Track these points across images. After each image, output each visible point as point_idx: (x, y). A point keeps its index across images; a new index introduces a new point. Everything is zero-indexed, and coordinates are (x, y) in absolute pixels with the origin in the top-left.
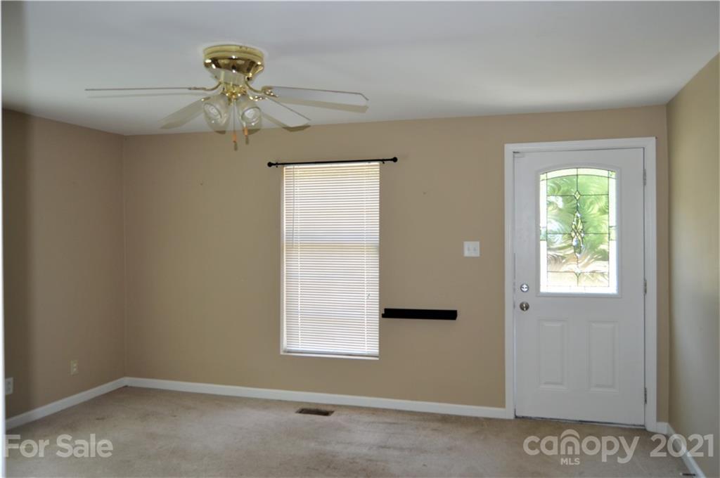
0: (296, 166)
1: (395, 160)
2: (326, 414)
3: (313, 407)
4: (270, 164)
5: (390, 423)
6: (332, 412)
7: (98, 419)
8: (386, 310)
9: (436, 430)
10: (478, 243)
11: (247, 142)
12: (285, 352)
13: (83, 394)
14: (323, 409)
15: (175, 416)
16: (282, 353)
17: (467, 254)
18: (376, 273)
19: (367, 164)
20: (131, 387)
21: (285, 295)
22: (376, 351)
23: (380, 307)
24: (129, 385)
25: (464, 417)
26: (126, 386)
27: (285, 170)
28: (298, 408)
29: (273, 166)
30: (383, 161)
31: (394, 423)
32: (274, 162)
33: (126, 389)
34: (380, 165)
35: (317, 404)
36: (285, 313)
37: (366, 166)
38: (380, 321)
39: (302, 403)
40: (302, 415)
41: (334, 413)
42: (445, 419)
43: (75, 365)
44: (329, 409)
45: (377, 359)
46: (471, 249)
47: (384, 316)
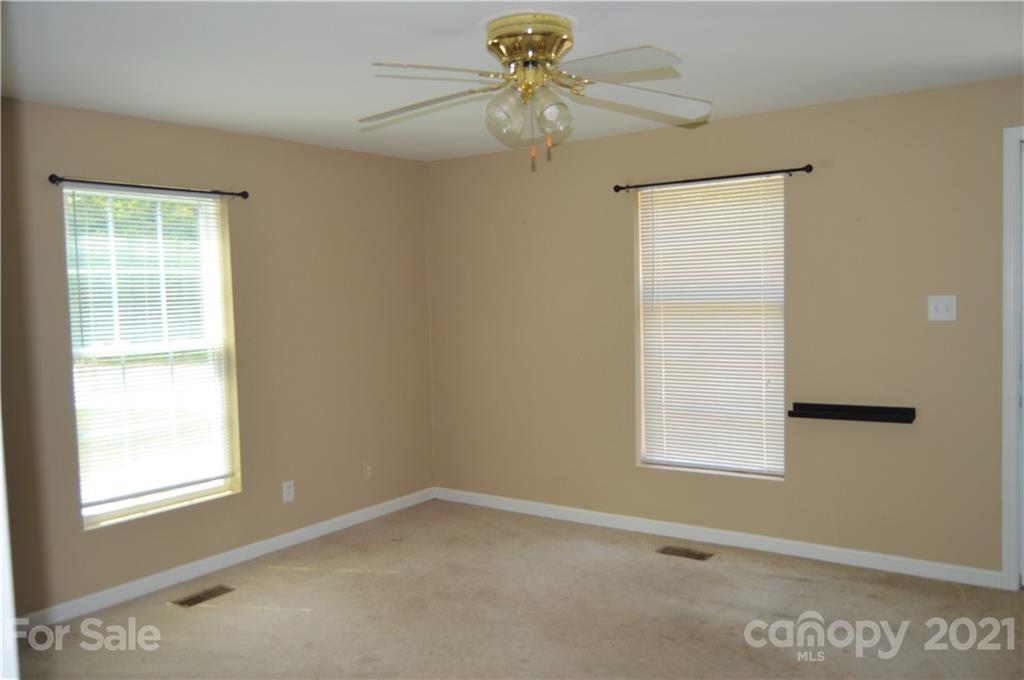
0: (656, 189)
1: (809, 169)
2: (701, 557)
3: (683, 546)
4: (617, 189)
5: (800, 580)
6: (710, 555)
7: (394, 540)
8: (796, 405)
9: (874, 596)
10: (954, 297)
11: (549, 158)
12: (643, 462)
13: (380, 506)
14: (699, 549)
15: (489, 544)
16: (638, 464)
17: (932, 315)
18: (779, 347)
19: (764, 178)
20: (441, 501)
21: (643, 380)
22: (779, 466)
23: (786, 401)
24: (439, 498)
25: (925, 580)
26: (435, 499)
27: (640, 196)
28: (661, 546)
29: (622, 192)
30: (789, 171)
31: (805, 580)
32: (624, 185)
33: (435, 503)
34: (785, 179)
35: (689, 541)
36: (643, 406)
37: (764, 181)
38: (786, 421)
39: (668, 538)
40: (665, 556)
41: (713, 558)
42: (893, 581)
43: (369, 468)
44: (705, 550)
45: (782, 479)
46: (941, 308)
47: (791, 414)
